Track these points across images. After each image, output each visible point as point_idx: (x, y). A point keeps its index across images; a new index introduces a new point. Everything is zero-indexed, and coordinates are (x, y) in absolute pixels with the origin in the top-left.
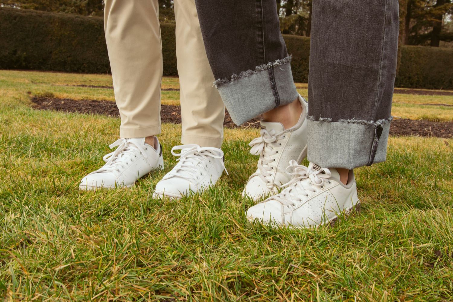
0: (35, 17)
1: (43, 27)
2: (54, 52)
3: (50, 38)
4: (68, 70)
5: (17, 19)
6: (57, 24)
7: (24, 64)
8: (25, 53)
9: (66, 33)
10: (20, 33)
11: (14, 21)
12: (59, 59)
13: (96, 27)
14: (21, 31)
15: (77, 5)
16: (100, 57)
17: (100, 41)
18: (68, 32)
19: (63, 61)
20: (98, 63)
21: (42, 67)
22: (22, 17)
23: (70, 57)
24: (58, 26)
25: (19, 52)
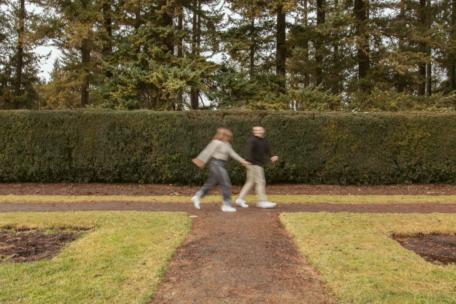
0: (306, 119)
1: (317, 131)
2: (329, 162)
3: (325, 144)
4: (343, 182)
5: (287, 124)
6: (333, 126)
7: (292, 177)
8: (294, 165)
9: (344, 137)
10: (290, 141)
11: (283, 126)
12: (334, 170)
13: (381, 126)
14: (291, 139)
15: (328, 100)
16: (386, 164)
17: (385, 144)
18: (347, 136)
19: (339, 172)
20: (382, 173)
21: (312, 180)
22: (292, 121)
23: (347, 166)
24: (334, 129)
25: (287, 164)
